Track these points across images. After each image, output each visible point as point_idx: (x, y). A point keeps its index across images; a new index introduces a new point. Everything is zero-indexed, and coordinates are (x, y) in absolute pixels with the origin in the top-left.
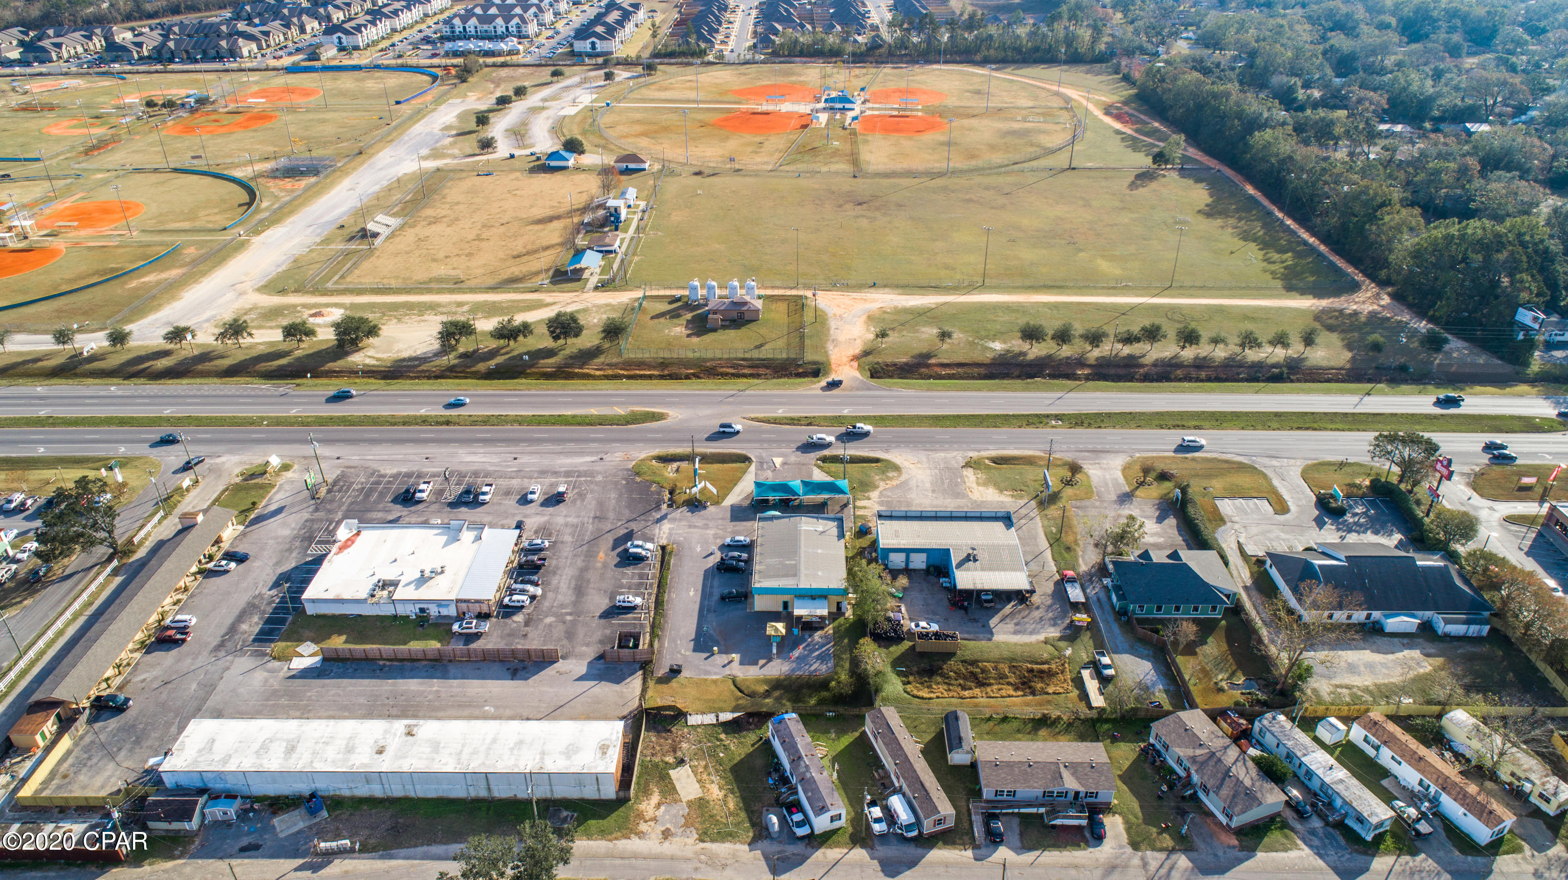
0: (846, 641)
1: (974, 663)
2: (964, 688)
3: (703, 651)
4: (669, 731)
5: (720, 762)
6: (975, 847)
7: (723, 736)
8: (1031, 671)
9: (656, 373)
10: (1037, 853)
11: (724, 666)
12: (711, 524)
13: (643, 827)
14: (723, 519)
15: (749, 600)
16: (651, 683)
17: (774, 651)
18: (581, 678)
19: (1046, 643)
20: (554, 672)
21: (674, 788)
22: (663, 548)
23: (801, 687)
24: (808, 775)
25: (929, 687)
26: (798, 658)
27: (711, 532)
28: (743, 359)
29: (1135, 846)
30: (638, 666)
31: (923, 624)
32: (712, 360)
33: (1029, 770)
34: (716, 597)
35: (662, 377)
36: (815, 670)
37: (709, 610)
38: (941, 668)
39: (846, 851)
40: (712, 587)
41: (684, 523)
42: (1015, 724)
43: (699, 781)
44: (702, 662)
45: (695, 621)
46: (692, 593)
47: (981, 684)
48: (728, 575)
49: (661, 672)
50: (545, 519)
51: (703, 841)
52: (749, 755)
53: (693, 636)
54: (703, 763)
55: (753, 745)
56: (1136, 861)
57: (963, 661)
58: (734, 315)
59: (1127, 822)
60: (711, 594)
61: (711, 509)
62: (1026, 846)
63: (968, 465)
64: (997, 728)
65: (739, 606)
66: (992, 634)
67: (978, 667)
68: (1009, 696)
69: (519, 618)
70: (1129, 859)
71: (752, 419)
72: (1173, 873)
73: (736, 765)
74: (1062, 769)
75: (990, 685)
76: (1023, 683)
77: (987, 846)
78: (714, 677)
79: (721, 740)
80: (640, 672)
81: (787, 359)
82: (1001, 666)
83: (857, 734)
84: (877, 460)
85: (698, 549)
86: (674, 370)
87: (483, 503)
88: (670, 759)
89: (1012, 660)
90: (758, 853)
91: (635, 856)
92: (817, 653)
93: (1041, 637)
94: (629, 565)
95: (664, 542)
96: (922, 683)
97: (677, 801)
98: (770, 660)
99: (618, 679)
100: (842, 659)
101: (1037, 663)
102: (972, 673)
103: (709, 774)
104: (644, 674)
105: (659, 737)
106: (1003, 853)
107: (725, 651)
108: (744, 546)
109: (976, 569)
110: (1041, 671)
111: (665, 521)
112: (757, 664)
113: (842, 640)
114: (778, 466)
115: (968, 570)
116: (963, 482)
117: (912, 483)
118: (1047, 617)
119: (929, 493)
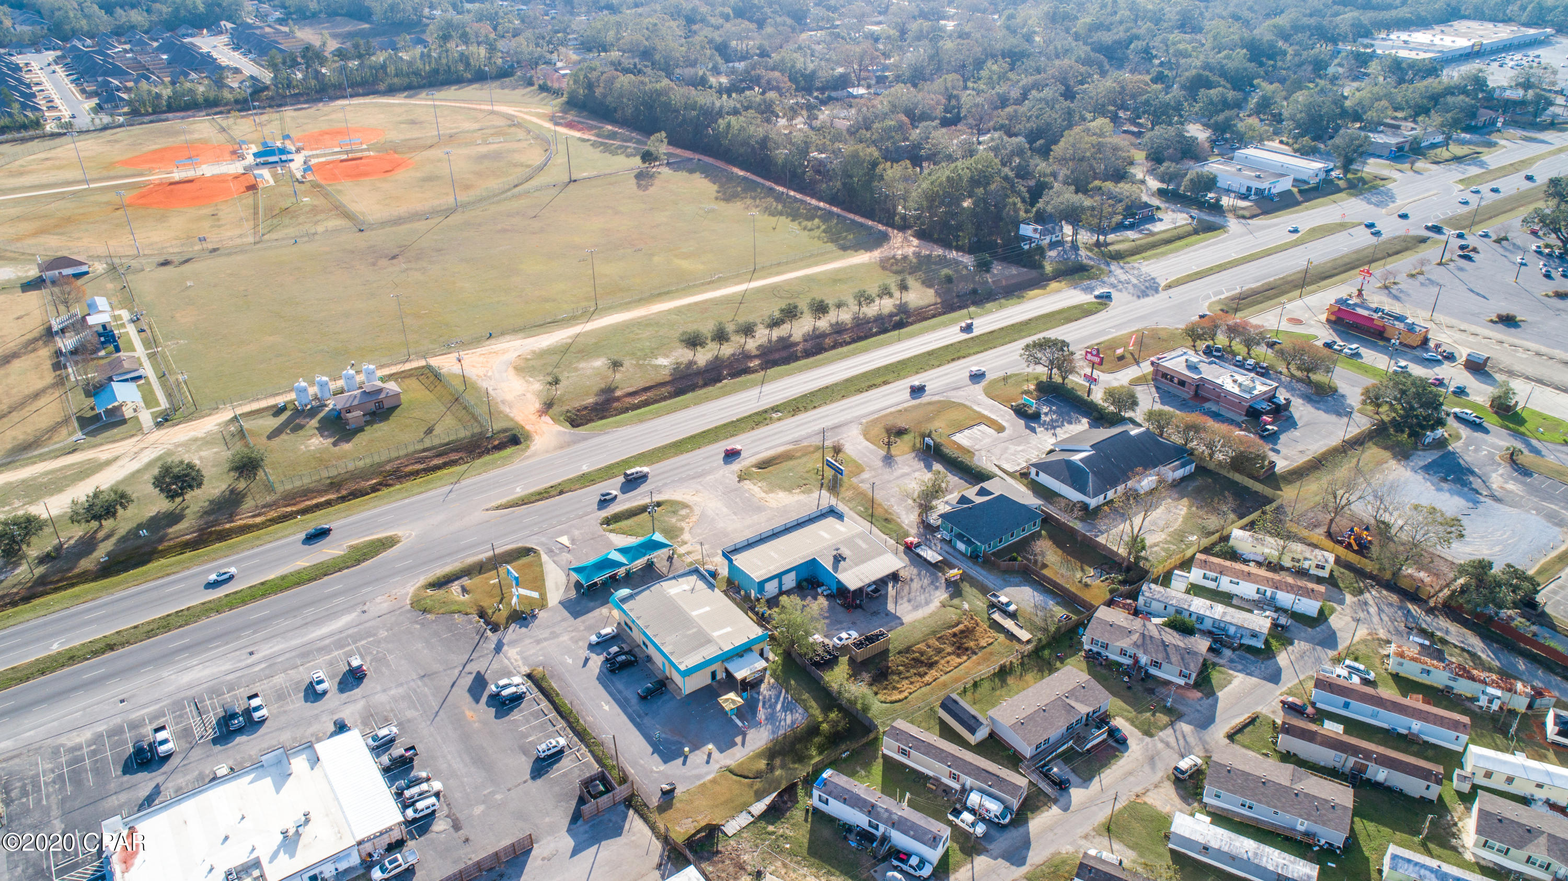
0: (793, 682)
1: (908, 650)
2: (922, 675)
3: (674, 759)
4: (718, 852)
5: (792, 853)
6: (1055, 801)
7: (771, 828)
8: (955, 635)
10: (1097, 779)
11: (708, 762)
12: (557, 629)
14: (564, 620)
15: (671, 687)
16: (654, 817)
17: (740, 724)
18: (575, 853)
19: (944, 606)
20: (539, 862)
22: (529, 676)
23: (793, 744)
24: (895, 817)
25: (895, 688)
26: (766, 719)
27: (565, 638)
28: (424, 450)
29: (1148, 734)
30: (622, 807)
31: (844, 635)
32: (389, 461)
34: (634, 700)
35: (343, 499)
36: (793, 722)
37: (639, 717)
38: (889, 668)
39: (970, 866)
40: (620, 692)
41: (528, 641)
42: (986, 685)
44: (684, 770)
45: (638, 733)
46: (606, 708)
47: (931, 665)
48: (625, 673)
49: (654, 801)
50: (361, 704)
52: (812, 832)
53: (651, 750)
54: (779, 864)
55: (806, 820)
56: (1160, 746)
57: (900, 653)
58: (372, 407)
59: (1128, 718)
60: (627, 700)
61: (542, 615)
62: (1086, 779)
63: (741, 479)
64: (977, 695)
65: (665, 698)
66: (899, 618)
67: (914, 652)
68: (960, 664)
69: (440, 825)
70: (1155, 745)
71: (497, 508)
72: (1188, 739)
73: (809, 848)
74: (1068, 701)
75: (936, 662)
76: (959, 648)
77: (1061, 795)
78: (710, 777)
79: (774, 833)
80: (631, 812)
81: (473, 436)
82: (931, 642)
83: (880, 760)
84: (658, 504)
85: (570, 661)
86: (353, 486)
87: (262, 721)
89: (934, 633)
92: (779, 707)
93: (937, 603)
94: (511, 709)
95: (526, 670)
96: (885, 688)
98: (744, 735)
99: (617, 831)
100: (804, 700)
101: (954, 626)
102: (913, 659)
103: (794, 871)
104: (636, 811)
105: (714, 864)
106: (1077, 794)
107: (695, 748)
108: (613, 637)
109: (851, 567)
110: (962, 632)
111: (505, 648)
112: (736, 744)
113: (788, 683)
114: (568, 546)
115: (845, 569)
116: (753, 496)
117: (710, 513)
118: (925, 584)
119: (734, 518)
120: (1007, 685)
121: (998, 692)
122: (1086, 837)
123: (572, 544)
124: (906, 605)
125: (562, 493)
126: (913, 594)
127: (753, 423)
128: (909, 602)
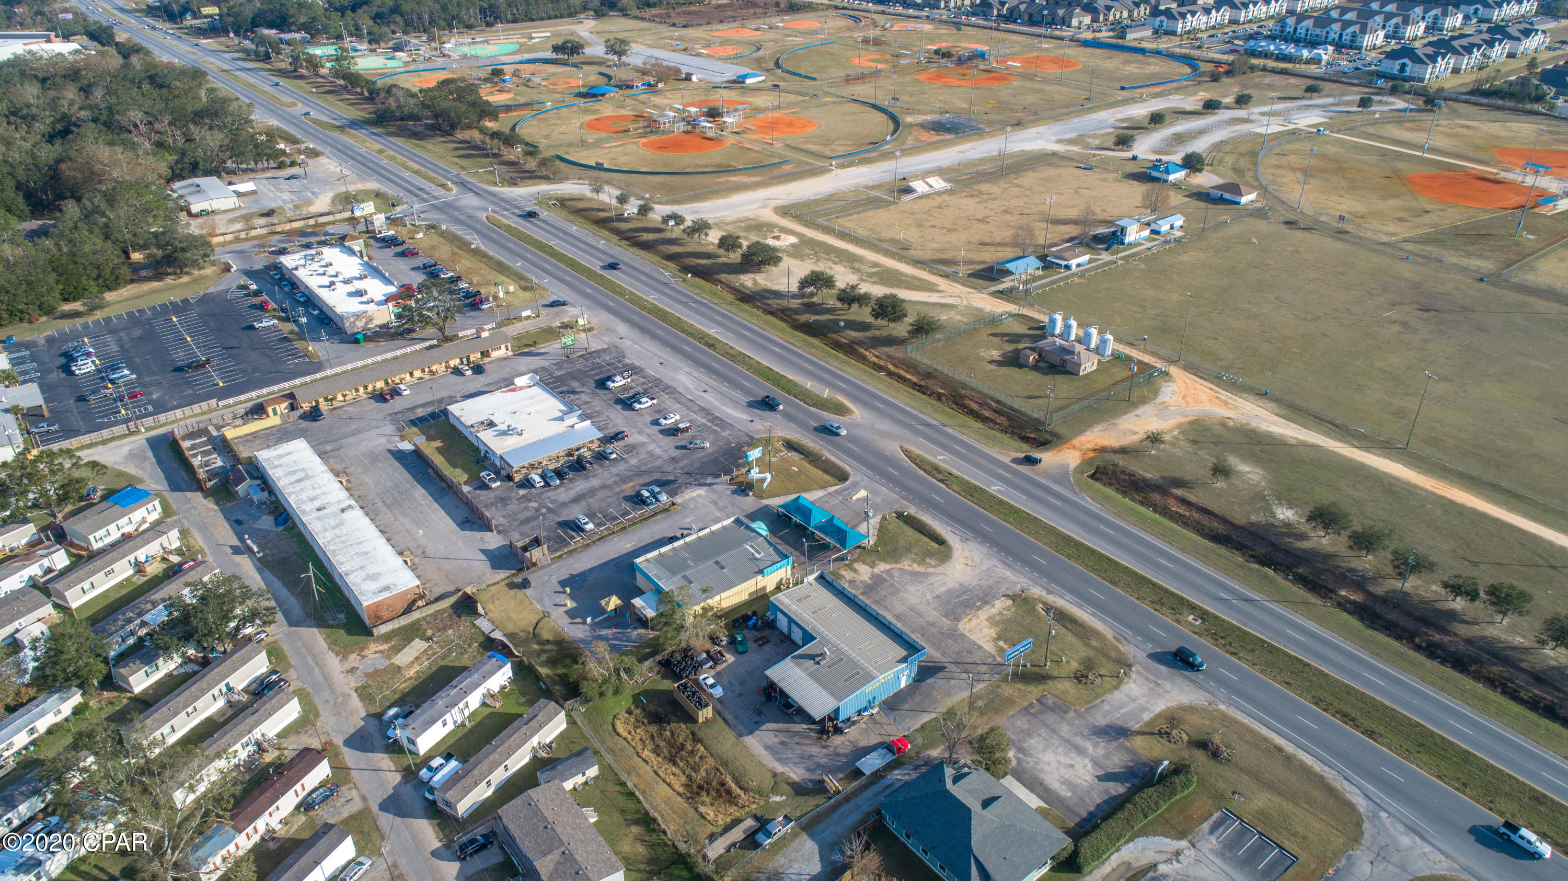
0: (648, 650)
1: (697, 741)
2: (654, 750)
3: (562, 586)
4: (460, 617)
5: (445, 657)
6: (447, 845)
7: (475, 644)
8: (723, 784)
9: (914, 379)
11: (555, 605)
12: (730, 508)
13: (353, 656)
14: (743, 510)
16: (505, 582)
17: (598, 619)
18: (483, 550)
19: (775, 775)
20: (477, 536)
21: (400, 650)
22: (671, 506)
23: (568, 655)
25: (635, 728)
26: (601, 636)
27: (718, 514)
28: (997, 401)
31: (711, 682)
32: (972, 389)
33: (541, 829)
37: (616, 564)
38: (668, 723)
41: (715, 497)
42: (631, 805)
43: (417, 658)
44: (549, 592)
45: (596, 565)
46: (628, 546)
47: (670, 759)
49: (519, 579)
50: (648, 441)
51: (356, 691)
54: (437, 650)
61: (748, 499)
63: (1015, 597)
66: (751, 732)
67: (694, 745)
68: (669, 785)
69: (523, 492)
71: (905, 451)
73: (447, 666)
74: (557, 852)
75: (675, 764)
76: (698, 786)
77: (452, 852)
78: (539, 607)
79: (470, 646)
80: (512, 572)
82: (709, 760)
84: (941, 542)
85: (687, 520)
88: (429, 633)
89: (725, 764)
90: (363, 723)
91: (322, 667)
92: (615, 642)
93: (779, 768)
94: (632, 501)
95: (678, 502)
96: (635, 721)
97: (389, 658)
98: (584, 623)
99: (498, 566)
101: (737, 783)
102: (682, 745)
103: (428, 659)
104: (512, 574)
106: (451, 867)
107: (573, 596)
109: (805, 670)
110: (729, 792)
111: (706, 488)
112: (572, 618)
113: (645, 647)
114: (854, 498)
115: (799, 665)
116: (979, 608)
117: (933, 579)
118: (817, 760)
119: (929, 597)
120: (628, 826)
121: (617, 814)
122: (396, 864)
123: (858, 500)
124: (776, 740)
125: (942, 481)
126: (797, 747)
127: (1154, 598)
128: (782, 743)
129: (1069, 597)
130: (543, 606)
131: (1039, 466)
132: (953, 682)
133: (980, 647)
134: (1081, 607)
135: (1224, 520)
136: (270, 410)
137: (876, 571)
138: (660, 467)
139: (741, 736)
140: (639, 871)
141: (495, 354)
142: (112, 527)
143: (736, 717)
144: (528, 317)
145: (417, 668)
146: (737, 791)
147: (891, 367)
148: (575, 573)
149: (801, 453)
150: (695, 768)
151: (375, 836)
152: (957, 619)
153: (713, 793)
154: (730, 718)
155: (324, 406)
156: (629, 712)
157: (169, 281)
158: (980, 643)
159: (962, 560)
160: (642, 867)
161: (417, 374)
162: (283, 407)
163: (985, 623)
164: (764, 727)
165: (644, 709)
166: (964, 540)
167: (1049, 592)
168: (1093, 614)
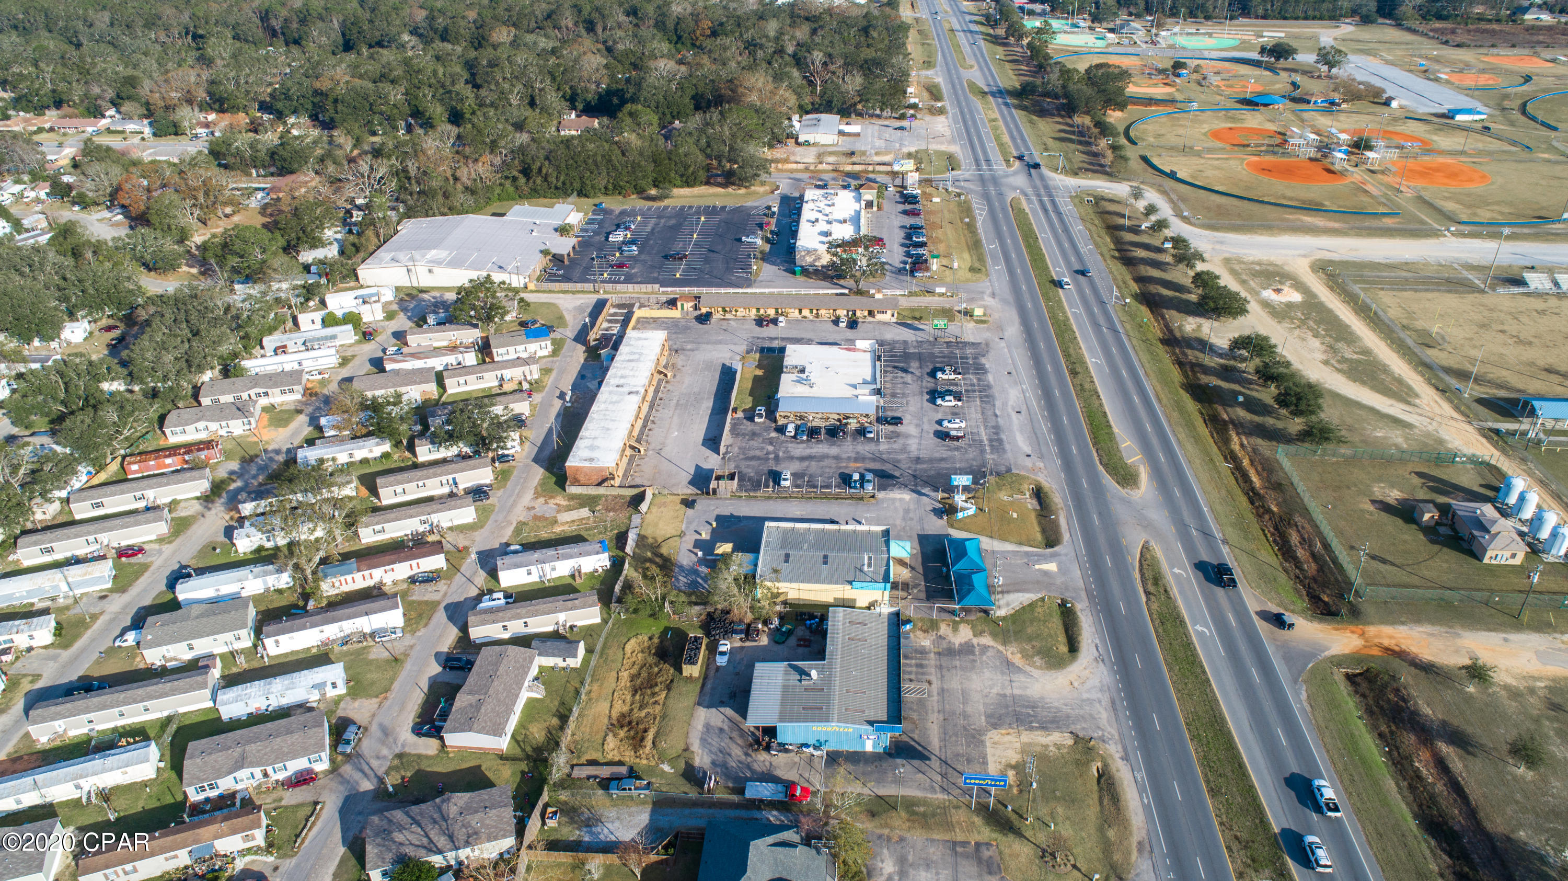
1: (668, 688)
5: (589, 530)
6: (449, 654)
7: (616, 532)
8: (646, 731)
9: (1258, 484)
10: (426, 690)
11: (696, 531)
13: (542, 500)
16: (683, 497)
17: (709, 557)
19: (686, 750)
20: (708, 455)
21: (570, 510)
22: (872, 497)
26: (697, 571)
29: (400, 756)
30: (708, 491)
32: (1313, 521)
38: (665, 663)
41: (913, 506)
42: (569, 700)
43: (573, 521)
44: (703, 520)
50: (914, 434)
51: (518, 523)
54: (590, 523)
56: (385, 752)
57: (672, 681)
59: (427, 757)
61: (942, 523)
62: (434, 683)
64: (568, 686)
66: (709, 706)
68: (611, 706)
69: (774, 435)
70: (390, 748)
72: (360, 774)
75: (634, 695)
76: (630, 723)
77: (447, 661)
78: (684, 526)
82: (658, 708)
84: (1073, 649)
85: (867, 515)
88: (599, 507)
89: (665, 717)
90: (498, 545)
92: (700, 581)
93: (695, 747)
95: (878, 496)
96: (648, 646)
97: (558, 512)
99: (693, 483)
100: (690, 596)
101: (655, 738)
103: (579, 526)
105: (624, 503)
107: (714, 531)
109: (784, 680)
110: (642, 739)
111: (915, 495)
112: (694, 547)
114: (1037, 567)
115: (786, 673)
116: (1031, 729)
117: (1019, 678)
118: (729, 760)
119: (994, 691)
120: (551, 714)
121: (556, 703)
122: (412, 647)
123: (1039, 570)
124: (720, 724)
125: (1147, 593)
126: (728, 740)
127: (1244, 835)
128: (721, 730)
129: (1142, 775)
130: (687, 527)
131: (1285, 634)
132: (920, 775)
133: (985, 763)
134: (1141, 791)
135: (1472, 813)
136: (679, 304)
137: (975, 641)
138: (899, 461)
139: (699, 704)
140: (523, 750)
141: (879, 317)
142: (511, 349)
143: (713, 688)
144: (942, 295)
145: (566, 528)
146: (648, 742)
147: (1246, 463)
148: (735, 514)
149: (1040, 503)
150: (641, 708)
151: (424, 621)
152: (995, 726)
153: (632, 733)
154: (709, 685)
155: (717, 316)
156: (650, 638)
157: (730, 190)
158: (990, 759)
159: (1072, 677)
160: (528, 749)
161: (806, 312)
162: (689, 305)
163: (1018, 745)
164: (722, 709)
165: (661, 642)
166: (1100, 659)
167: (1126, 758)
168: (1146, 808)
